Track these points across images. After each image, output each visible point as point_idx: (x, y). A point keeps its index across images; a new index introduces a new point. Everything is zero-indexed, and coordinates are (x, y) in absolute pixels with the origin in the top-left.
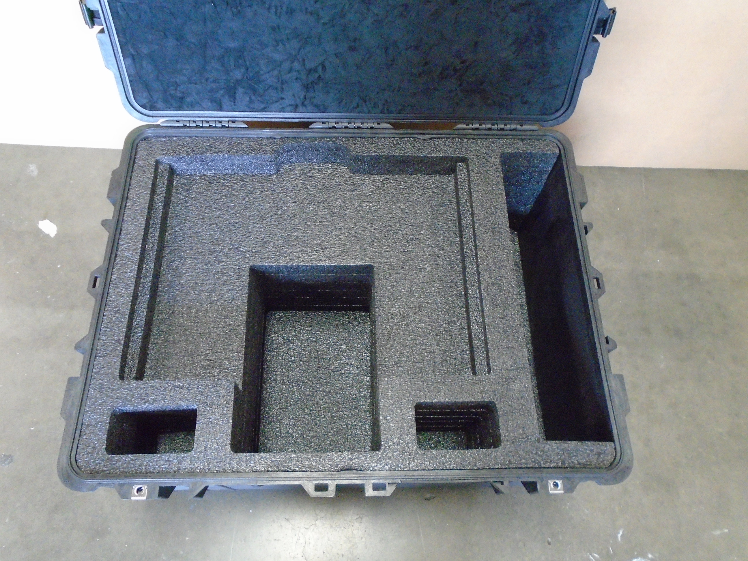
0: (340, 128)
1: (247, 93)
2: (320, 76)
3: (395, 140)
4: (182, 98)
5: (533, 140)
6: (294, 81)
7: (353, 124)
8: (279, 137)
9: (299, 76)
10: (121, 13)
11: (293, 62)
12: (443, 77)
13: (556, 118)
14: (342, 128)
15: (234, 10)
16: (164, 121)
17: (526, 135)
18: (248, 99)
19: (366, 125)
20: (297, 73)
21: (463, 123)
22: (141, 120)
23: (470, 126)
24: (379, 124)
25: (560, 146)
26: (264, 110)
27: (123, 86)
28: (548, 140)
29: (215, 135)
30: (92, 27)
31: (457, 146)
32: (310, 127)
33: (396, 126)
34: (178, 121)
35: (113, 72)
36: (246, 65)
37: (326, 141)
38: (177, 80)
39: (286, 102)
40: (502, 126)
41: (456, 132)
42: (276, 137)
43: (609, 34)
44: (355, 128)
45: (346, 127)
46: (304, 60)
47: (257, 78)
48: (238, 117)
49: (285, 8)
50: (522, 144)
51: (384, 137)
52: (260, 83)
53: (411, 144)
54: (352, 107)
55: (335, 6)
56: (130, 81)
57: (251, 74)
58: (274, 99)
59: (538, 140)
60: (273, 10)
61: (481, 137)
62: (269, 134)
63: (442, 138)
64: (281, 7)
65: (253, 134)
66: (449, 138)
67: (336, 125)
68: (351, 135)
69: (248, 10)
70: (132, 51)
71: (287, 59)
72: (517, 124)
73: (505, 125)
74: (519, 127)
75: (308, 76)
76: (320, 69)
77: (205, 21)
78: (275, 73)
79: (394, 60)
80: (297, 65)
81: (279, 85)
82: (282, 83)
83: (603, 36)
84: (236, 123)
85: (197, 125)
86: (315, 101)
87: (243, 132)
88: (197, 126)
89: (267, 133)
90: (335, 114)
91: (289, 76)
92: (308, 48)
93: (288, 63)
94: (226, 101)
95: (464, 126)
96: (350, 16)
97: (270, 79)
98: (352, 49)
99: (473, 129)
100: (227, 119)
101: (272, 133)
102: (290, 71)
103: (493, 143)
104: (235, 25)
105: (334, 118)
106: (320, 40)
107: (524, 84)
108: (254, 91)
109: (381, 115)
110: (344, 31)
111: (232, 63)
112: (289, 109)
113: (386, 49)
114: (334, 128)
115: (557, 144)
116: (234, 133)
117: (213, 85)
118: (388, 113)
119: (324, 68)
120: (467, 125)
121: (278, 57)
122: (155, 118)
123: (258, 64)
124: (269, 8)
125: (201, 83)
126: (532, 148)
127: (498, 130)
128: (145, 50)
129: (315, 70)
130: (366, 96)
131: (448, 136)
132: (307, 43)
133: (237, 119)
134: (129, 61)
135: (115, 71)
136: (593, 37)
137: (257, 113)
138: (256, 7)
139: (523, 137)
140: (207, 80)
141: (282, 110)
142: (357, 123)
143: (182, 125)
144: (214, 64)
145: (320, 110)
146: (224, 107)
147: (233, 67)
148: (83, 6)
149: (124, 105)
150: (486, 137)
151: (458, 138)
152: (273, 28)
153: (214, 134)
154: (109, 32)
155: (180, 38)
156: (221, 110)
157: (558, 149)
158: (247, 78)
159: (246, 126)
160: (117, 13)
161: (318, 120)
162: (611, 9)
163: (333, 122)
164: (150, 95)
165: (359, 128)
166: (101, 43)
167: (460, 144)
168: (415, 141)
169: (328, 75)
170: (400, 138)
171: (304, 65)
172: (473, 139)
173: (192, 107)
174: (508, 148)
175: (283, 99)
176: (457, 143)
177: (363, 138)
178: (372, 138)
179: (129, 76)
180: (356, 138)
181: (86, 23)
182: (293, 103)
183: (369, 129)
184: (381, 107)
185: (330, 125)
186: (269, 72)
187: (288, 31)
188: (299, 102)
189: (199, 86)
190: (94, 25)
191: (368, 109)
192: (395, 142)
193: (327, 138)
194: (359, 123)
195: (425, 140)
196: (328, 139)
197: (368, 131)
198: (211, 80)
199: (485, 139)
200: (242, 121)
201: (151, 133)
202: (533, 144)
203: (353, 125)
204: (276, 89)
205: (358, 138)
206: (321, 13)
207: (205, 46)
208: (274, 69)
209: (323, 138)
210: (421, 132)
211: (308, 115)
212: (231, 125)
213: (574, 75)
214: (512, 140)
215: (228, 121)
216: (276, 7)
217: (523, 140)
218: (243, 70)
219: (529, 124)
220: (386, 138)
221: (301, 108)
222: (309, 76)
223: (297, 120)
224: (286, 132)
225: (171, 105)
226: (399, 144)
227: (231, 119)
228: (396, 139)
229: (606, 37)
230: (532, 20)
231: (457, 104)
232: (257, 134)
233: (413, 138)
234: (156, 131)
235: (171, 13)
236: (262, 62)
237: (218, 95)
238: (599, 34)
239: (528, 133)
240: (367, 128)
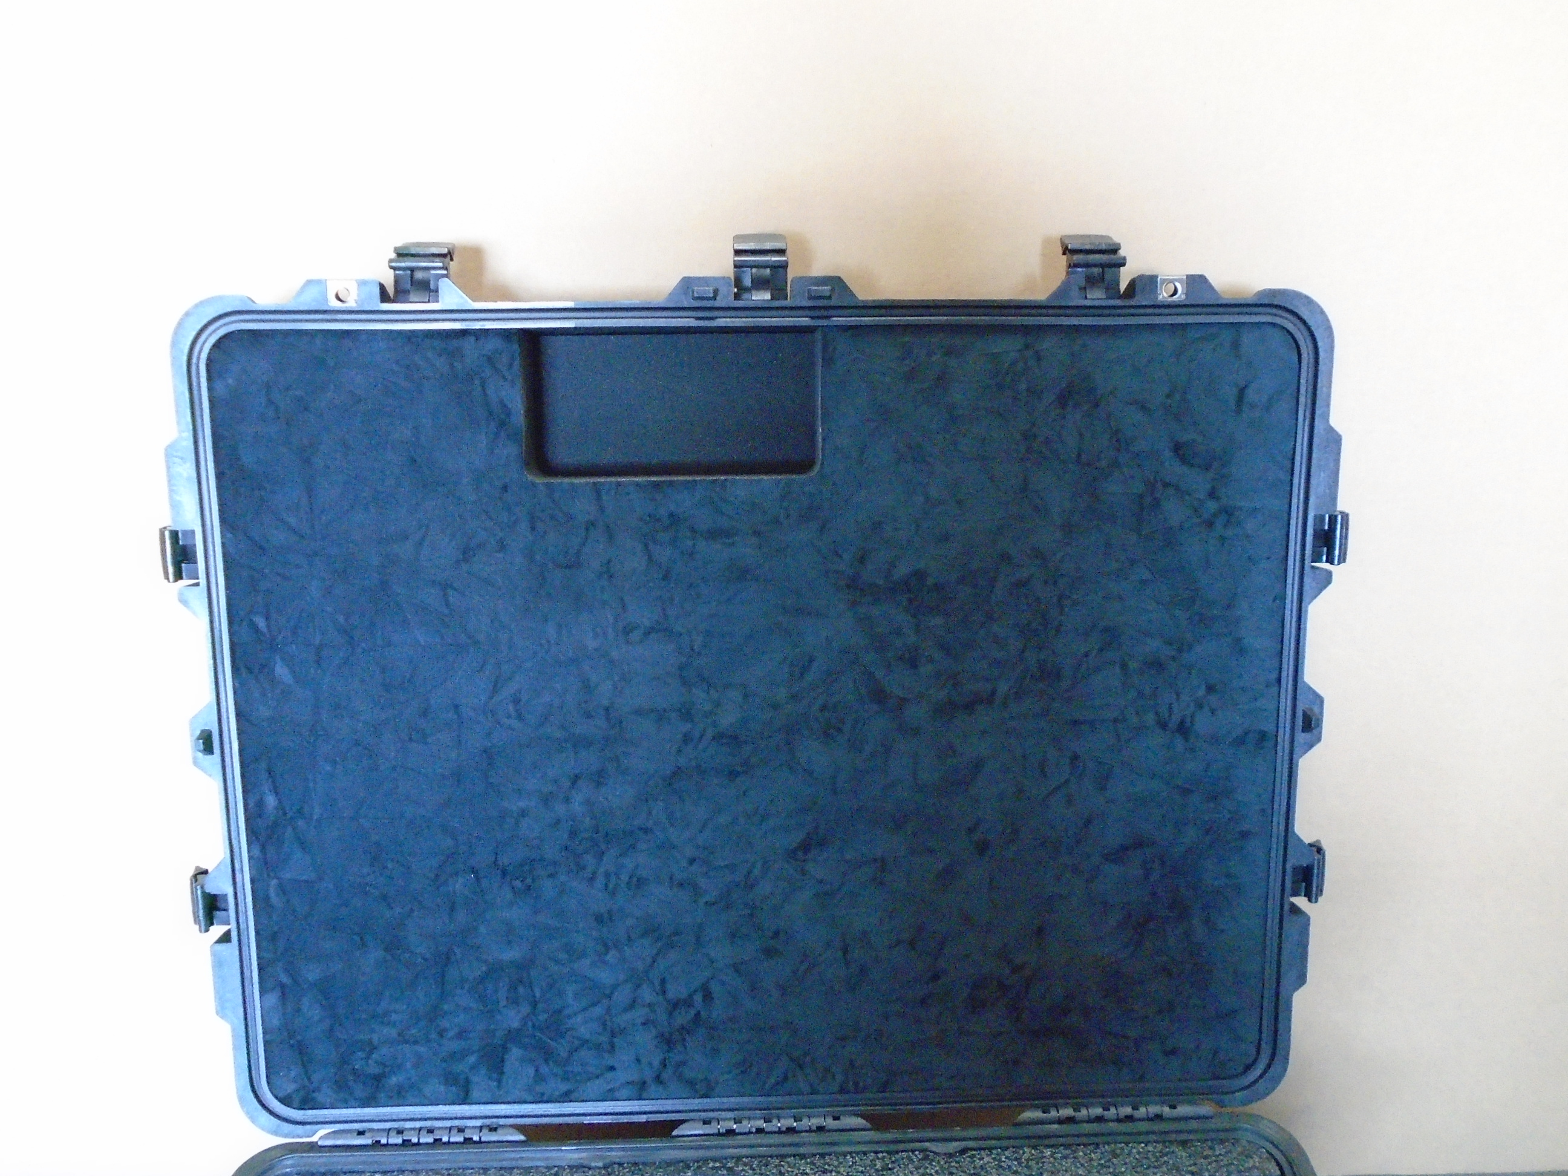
0: (745, 1134)
1: (531, 1061)
2: (698, 1014)
3: (878, 1158)
4: (378, 1078)
5: (1209, 1143)
6: (641, 1027)
7: (775, 1121)
8: (600, 1164)
9: (652, 1017)
10: (274, 899)
11: (638, 986)
12: (976, 1005)
13: (1249, 1086)
14: (750, 1133)
15: (518, 884)
16: (329, 1133)
17: (1190, 1132)
18: (531, 1071)
19: (806, 1123)
20: (647, 1010)
21: (1036, 1107)
22: (275, 1133)
23: (1053, 1113)
24: (836, 1118)
25: (1279, 1156)
26: (566, 1097)
27: (248, 1054)
28: (1244, 1143)
29: (445, 1165)
30: (207, 930)
31: (1028, 1167)
32: (674, 1133)
33: (878, 1122)
34: (361, 1133)
35: (232, 1024)
36: (534, 996)
37: (713, 1168)
38: (375, 1038)
39: (622, 1076)
40: (1128, 1110)
41: (1019, 1131)
42: (593, 1164)
43: (1321, 895)
44: (780, 1132)
45: (760, 1131)
46: (663, 981)
47: (556, 1026)
48: (506, 1117)
49: (625, 877)
50: (1184, 1154)
51: (850, 1153)
52: (562, 1035)
53: (917, 1168)
54: (772, 1080)
55: (732, 868)
56: (266, 1043)
57: (543, 1017)
58: (591, 1069)
59: (1222, 1142)
60: (600, 882)
61: (1084, 1140)
62: (576, 1156)
63: (990, 1149)
64: (617, 875)
65: (539, 1159)
66: (1007, 1148)
67: (735, 1126)
68: (774, 1151)
69: (548, 884)
70: (285, 979)
71: (626, 981)
72: (1163, 1103)
73: (1135, 1108)
74: (1166, 1110)
75: (671, 1014)
76: (698, 998)
77: (452, 909)
78: (598, 1011)
79: (863, 970)
80: (647, 994)
81: (604, 1039)
82: (613, 1035)
83: (1310, 900)
84: (500, 1131)
85: (404, 1141)
86: (688, 1073)
87: (511, 1155)
88: (406, 1143)
89: (570, 1153)
90: (732, 1100)
91: (628, 1016)
92: (673, 955)
93: (629, 986)
94: (480, 1081)
95: (1038, 1114)
96: (765, 888)
97: (583, 1026)
98: (769, 953)
99: (1060, 1121)
100: (478, 1123)
101: (584, 1155)
102: (632, 1005)
103: (1116, 1156)
104: (518, 914)
105: (731, 1110)
106: (698, 938)
107: (1160, 1012)
108: (548, 1055)
109: (839, 1097)
110: (752, 915)
111: (502, 994)
112: (625, 1092)
113: (845, 950)
114: (730, 1132)
115: (1267, 1152)
116: (493, 1158)
117: (456, 1046)
118: (856, 1092)
119: (708, 996)
120: (1044, 1112)
121: (605, 977)
122: (308, 1127)
123: (561, 994)
124: (592, 879)
125: (429, 1041)
126: (1210, 1164)
127: (1119, 1120)
128: (312, 973)
129: (688, 1003)
130: (805, 1054)
131: (1005, 1143)
132: (672, 946)
133: (502, 1121)
134: (273, 998)
135: (236, 1021)
136: (1293, 905)
137: (549, 1105)
138: (563, 878)
139: (1184, 1137)
140: (441, 1035)
141: (609, 1096)
142: (785, 1118)
143: (369, 1142)
144: (464, 998)
145: (696, 1091)
146: (475, 1094)
147: (503, 1003)
148: (197, 889)
149: (241, 1100)
150: (1094, 1141)
151: (1029, 1147)
152: (599, 919)
153: (444, 1161)
154: (239, 940)
155: (394, 945)
156: (465, 1099)
157: (1274, 1163)
158: (534, 1026)
159: (522, 1138)
160: (267, 898)
161: (692, 1115)
162: (1311, 845)
163: (730, 1119)
164: (306, 1072)
165: (791, 1130)
166: (218, 964)
167: (1037, 1163)
168: (926, 1158)
169: (718, 1011)
170: (889, 1153)
171: (664, 992)
172: (1067, 1146)
173: (399, 1097)
174: (1155, 1167)
175: (612, 1068)
176: (1028, 1160)
177: (803, 1157)
178: (823, 1156)
179: (265, 1033)
180: (783, 1157)
181: (196, 920)
182: (635, 1077)
183: (813, 1131)
184: (839, 1078)
185: (723, 1127)
186: (585, 1009)
187: (630, 922)
188: (649, 1075)
189: (421, 1049)
190: (212, 924)
191: (811, 1086)
192: (879, 1165)
193: (715, 1160)
194: (760, 1118)
195: (951, 1155)
196: (718, 1165)
197: (814, 1138)
198: (451, 1034)
199: (1091, 1148)
200: (512, 1126)
201: (292, 1166)
202: (1210, 1152)
203: (776, 1124)
204: (598, 1047)
205: (790, 1156)
206: (702, 882)
207: (445, 959)
208: (594, 1004)
209: (706, 1161)
210: (940, 1135)
211: (669, 1105)
212: (487, 1137)
213: (1270, 985)
214: (1160, 1147)
215: (481, 1128)
216: (607, 875)
217: (1184, 1144)
218: (525, 1009)
219: (1191, 1103)
220: (857, 1153)
221: (653, 1089)
222: (676, 1013)
223: (643, 1118)
224: (616, 1151)
225: (351, 1094)
226: (890, 1169)
227: (488, 1122)
228: (880, 1155)
229: (1316, 902)
230: (1155, 877)
231: (1016, 1063)
232: (547, 1159)
233: (921, 1151)
234: (304, 1160)
235: (385, 897)
236: (570, 990)
237: (460, 1067)
238: (1300, 895)
239: (1194, 1125)
240: (810, 1131)
